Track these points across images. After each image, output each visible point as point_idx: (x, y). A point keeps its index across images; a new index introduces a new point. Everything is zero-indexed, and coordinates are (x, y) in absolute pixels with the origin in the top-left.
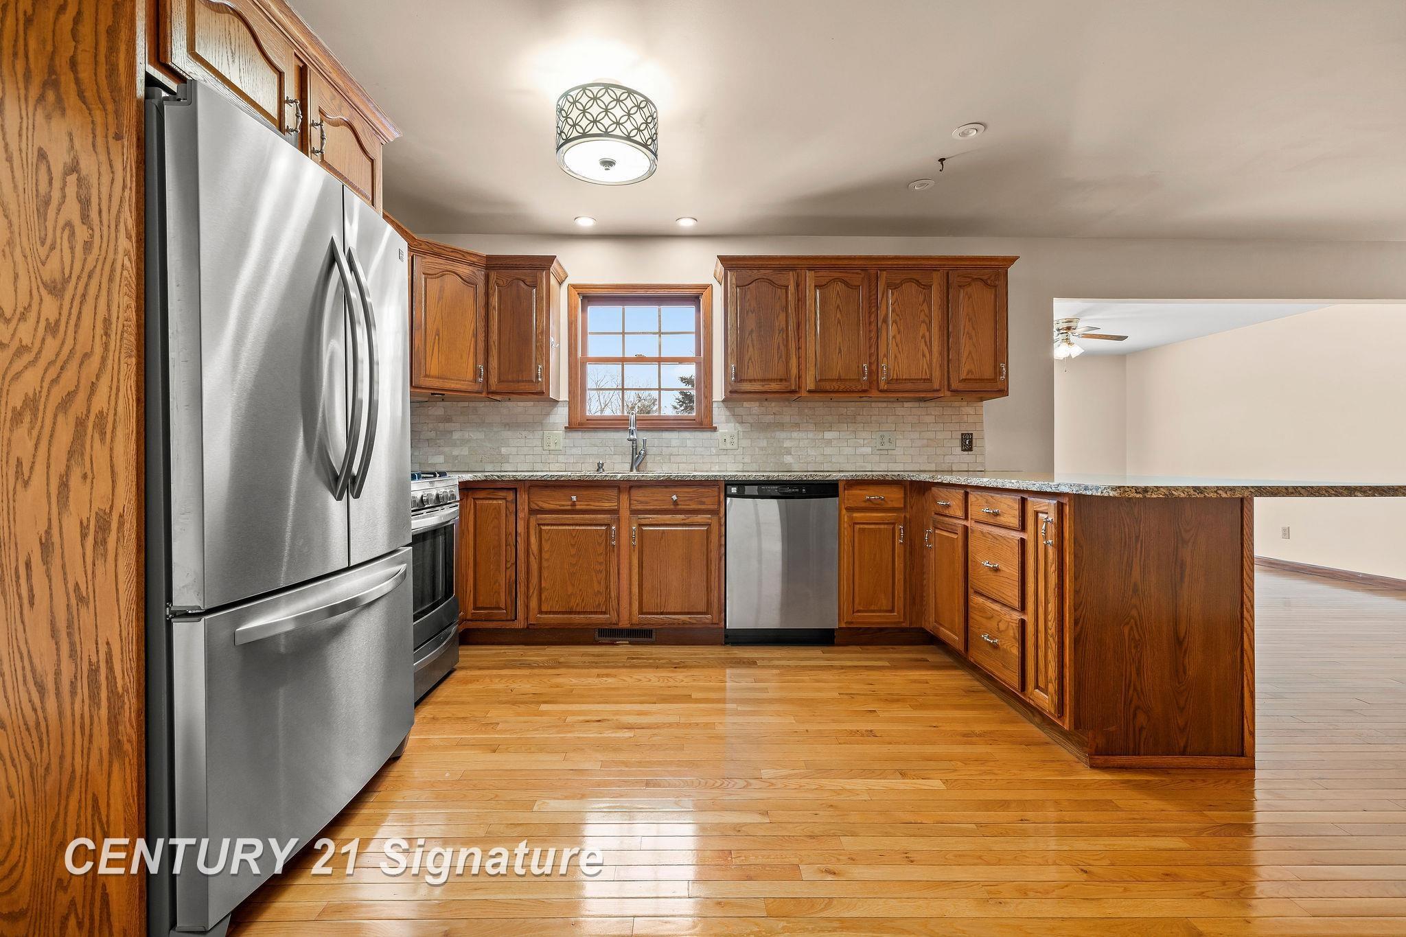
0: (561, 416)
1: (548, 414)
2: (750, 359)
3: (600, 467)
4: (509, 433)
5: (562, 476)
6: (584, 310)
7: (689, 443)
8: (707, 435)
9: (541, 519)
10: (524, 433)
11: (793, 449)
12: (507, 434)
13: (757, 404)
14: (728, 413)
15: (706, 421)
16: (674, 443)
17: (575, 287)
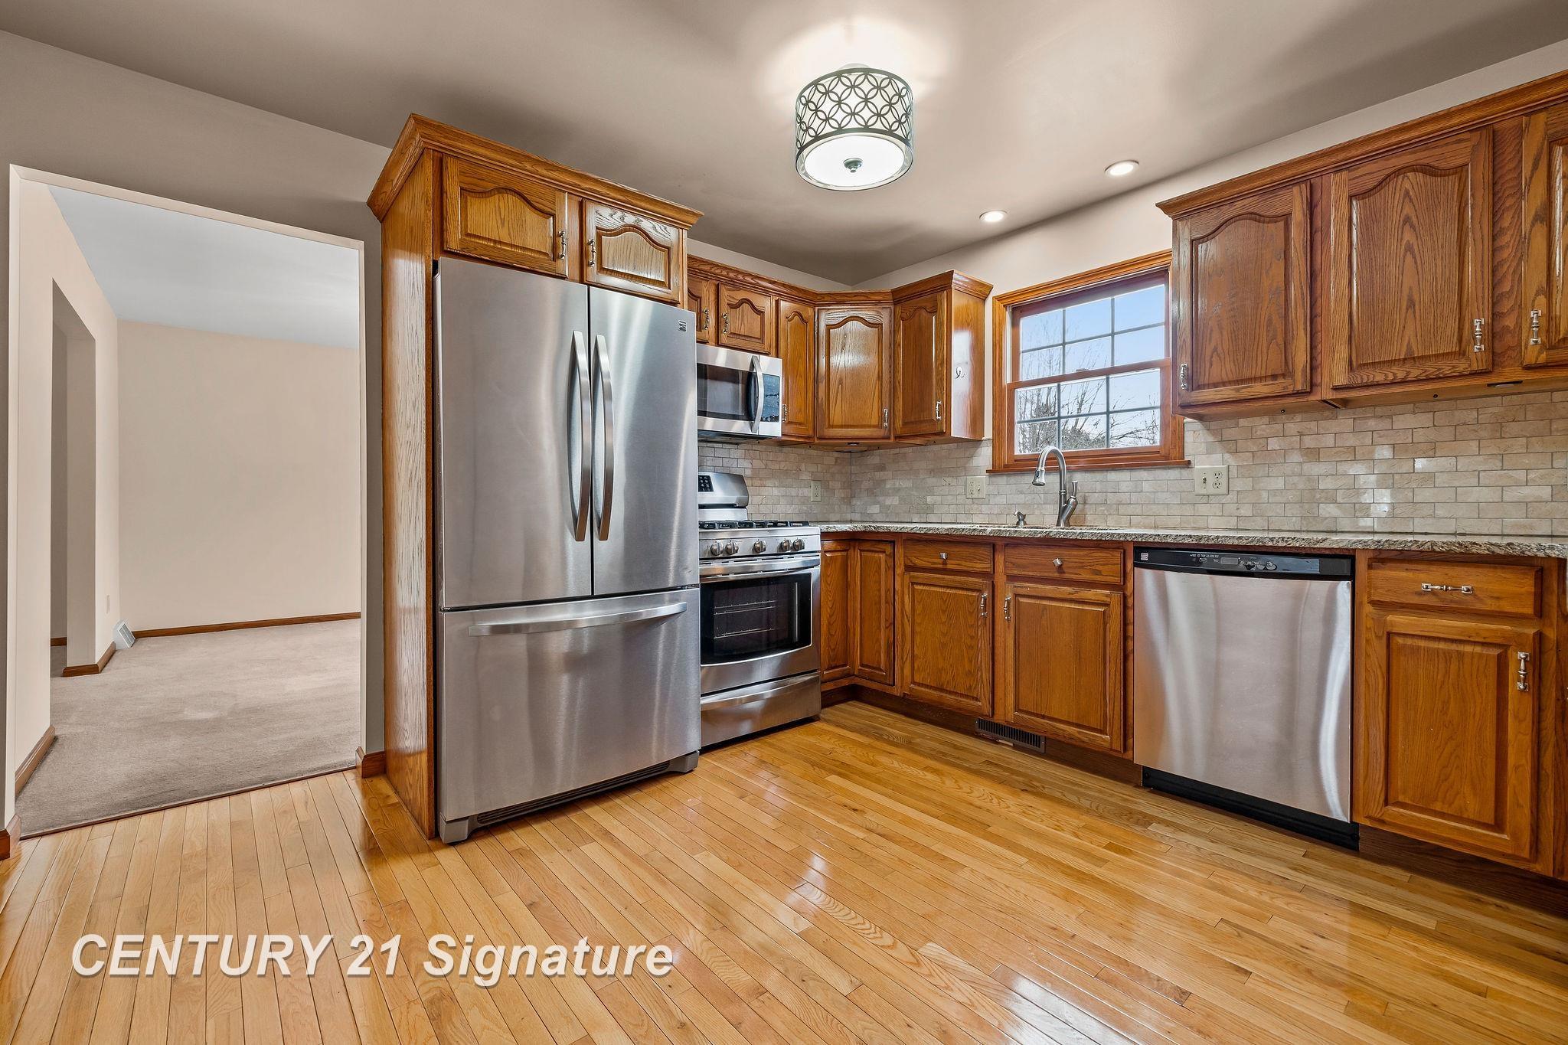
0: (984, 456)
1: (971, 457)
2: (1215, 350)
3: (1021, 517)
4: (934, 480)
5: (930, 529)
6: (1015, 324)
7: (1146, 487)
8: (1173, 474)
9: (913, 577)
10: (949, 480)
11: (1340, 493)
12: (931, 481)
13: (1266, 419)
14: (1211, 439)
15: (1174, 453)
16: (1124, 487)
17: (999, 298)
